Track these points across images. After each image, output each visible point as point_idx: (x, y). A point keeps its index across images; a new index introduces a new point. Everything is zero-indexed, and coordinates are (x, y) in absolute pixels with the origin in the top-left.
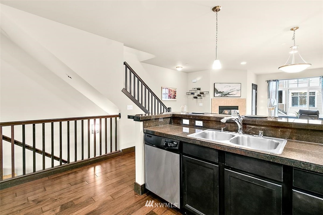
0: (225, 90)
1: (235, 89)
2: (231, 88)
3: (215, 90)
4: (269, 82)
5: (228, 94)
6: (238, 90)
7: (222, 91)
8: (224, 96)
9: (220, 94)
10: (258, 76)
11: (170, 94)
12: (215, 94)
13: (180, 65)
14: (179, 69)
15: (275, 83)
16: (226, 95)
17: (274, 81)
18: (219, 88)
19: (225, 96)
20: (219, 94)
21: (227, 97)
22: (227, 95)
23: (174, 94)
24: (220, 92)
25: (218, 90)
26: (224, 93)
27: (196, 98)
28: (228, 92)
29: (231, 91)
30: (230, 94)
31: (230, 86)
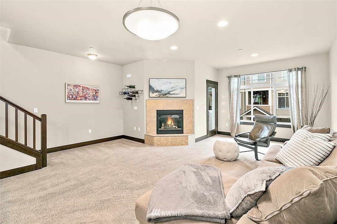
0: (164, 87)
1: (179, 86)
2: (172, 86)
3: (151, 88)
4: (229, 77)
6: (182, 87)
7: (159, 90)
8: (162, 96)
9: (158, 94)
10: (218, 71)
11: (85, 93)
13: (92, 51)
14: (93, 58)
15: (236, 79)
16: (166, 94)
17: (236, 76)
18: (156, 85)
19: (165, 96)
20: (155, 94)
21: (167, 97)
22: (167, 95)
23: (94, 93)
24: (157, 91)
25: (155, 88)
26: (163, 93)
27: (128, 99)
28: (168, 91)
29: (172, 89)
30: (171, 93)
31: (171, 83)
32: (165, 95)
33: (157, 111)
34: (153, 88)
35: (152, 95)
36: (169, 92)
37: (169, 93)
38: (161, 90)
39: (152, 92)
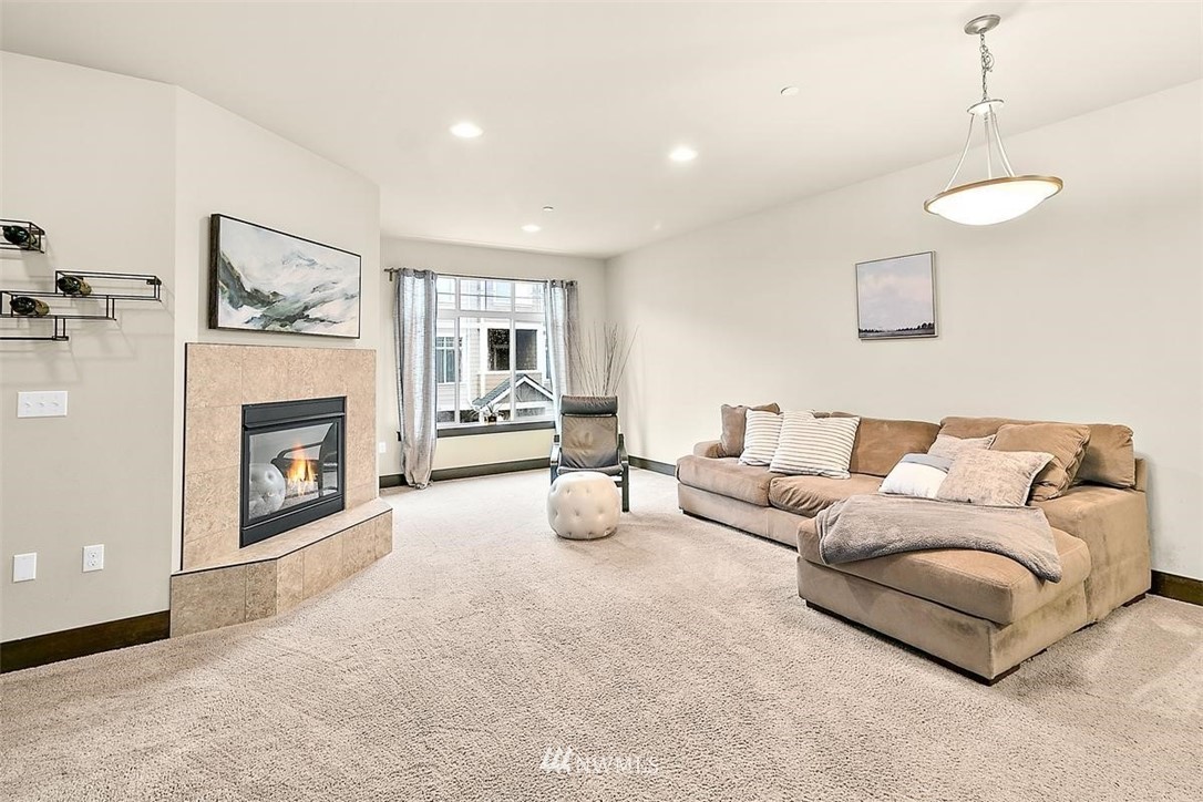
0: (287, 283)
1: (338, 288)
2: (316, 276)
3: (217, 272)
4: (398, 275)
5: (301, 315)
6: (349, 293)
7: (266, 290)
8: (276, 326)
9: (258, 312)
12: (223, 305)
15: (420, 282)
16: (292, 319)
18: (250, 260)
19: (288, 328)
20: (247, 311)
21: (298, 333)
22: (299, 324)
24: (255, 298)
25: (243, 279)
26: (283, 308)
28: (301, 304)
29: (317, 295)
30: (312, 313)
31: (312, 263)
32: (286, 319)
33: (245, 408)
34: (239, 278)
35: (228, 313)
36: (306, 308)
37: (306, 313)
38: (275, 294)
39: (231, 302)
